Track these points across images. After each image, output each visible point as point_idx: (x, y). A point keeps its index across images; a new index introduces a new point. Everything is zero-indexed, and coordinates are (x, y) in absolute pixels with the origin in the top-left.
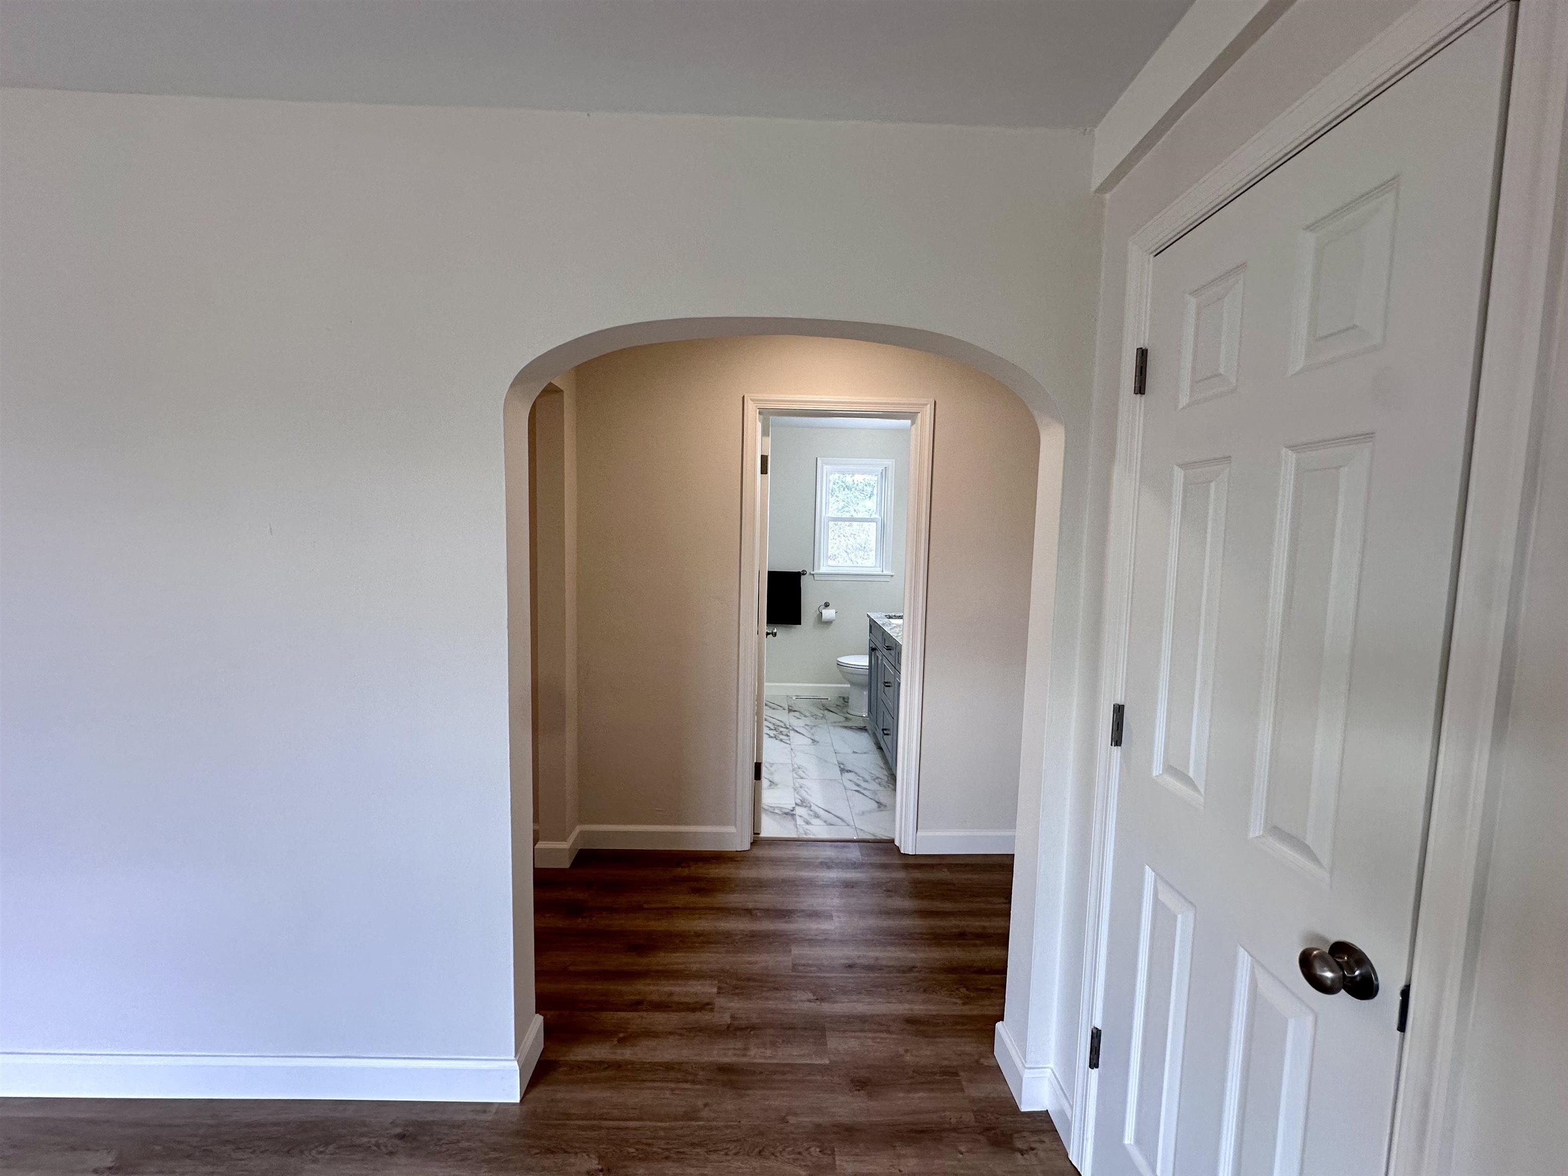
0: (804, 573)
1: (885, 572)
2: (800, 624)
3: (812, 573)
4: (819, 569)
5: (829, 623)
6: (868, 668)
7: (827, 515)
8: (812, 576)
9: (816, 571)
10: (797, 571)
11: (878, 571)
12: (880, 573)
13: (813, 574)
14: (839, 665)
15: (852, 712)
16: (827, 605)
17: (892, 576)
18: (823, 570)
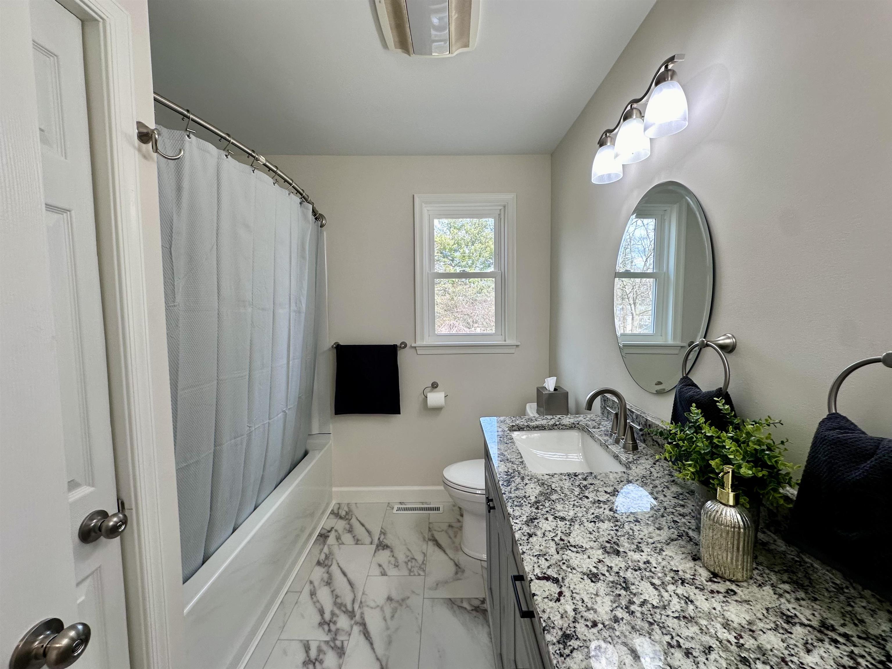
0: (404, 345)
1: (508, 342)
2: (400, 414)
3: (413, 345)
4: (422, 339)
5: (437, 409)
6: (484, 492)
7: (432, 271)
8: (414, 350)
9: (419, 343)
10: (392, 344)
11: (499, 341)
12: (503, 343)
13: (415, 347)
14: (446, 483)
15: (466, 550)
16: (434, 386)
17: (517, 346)
18: (428, 341)
